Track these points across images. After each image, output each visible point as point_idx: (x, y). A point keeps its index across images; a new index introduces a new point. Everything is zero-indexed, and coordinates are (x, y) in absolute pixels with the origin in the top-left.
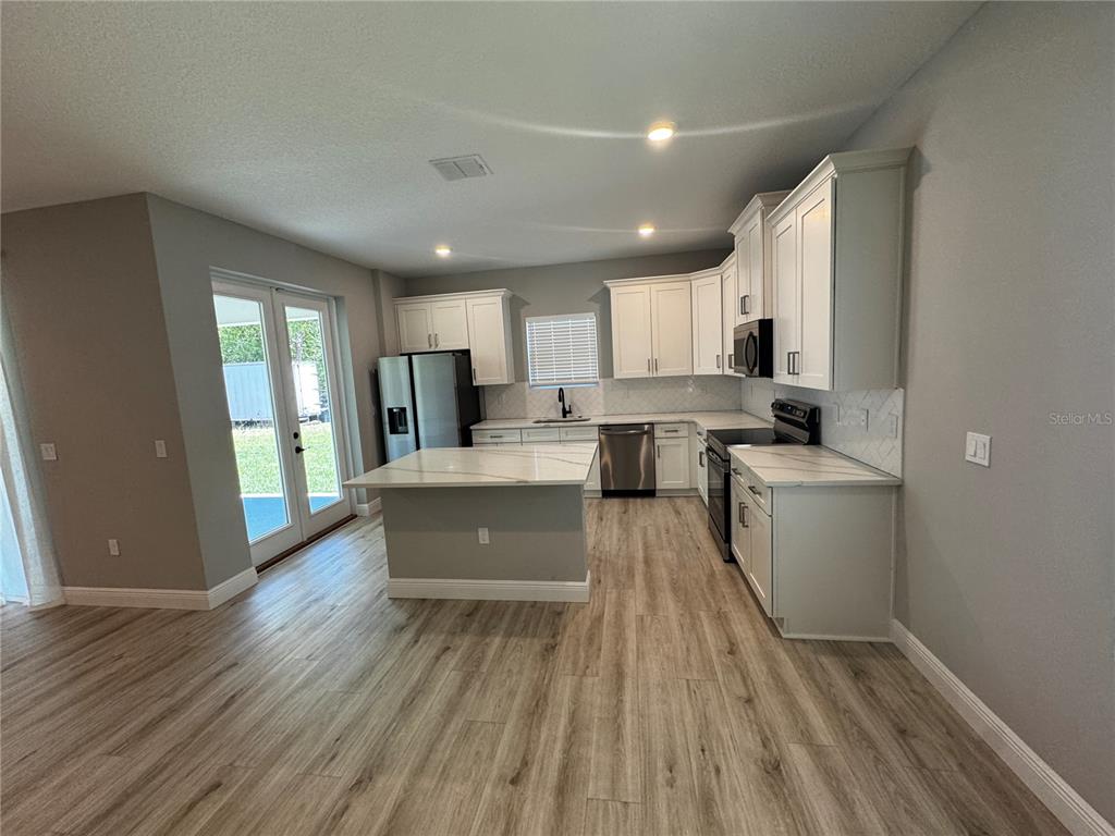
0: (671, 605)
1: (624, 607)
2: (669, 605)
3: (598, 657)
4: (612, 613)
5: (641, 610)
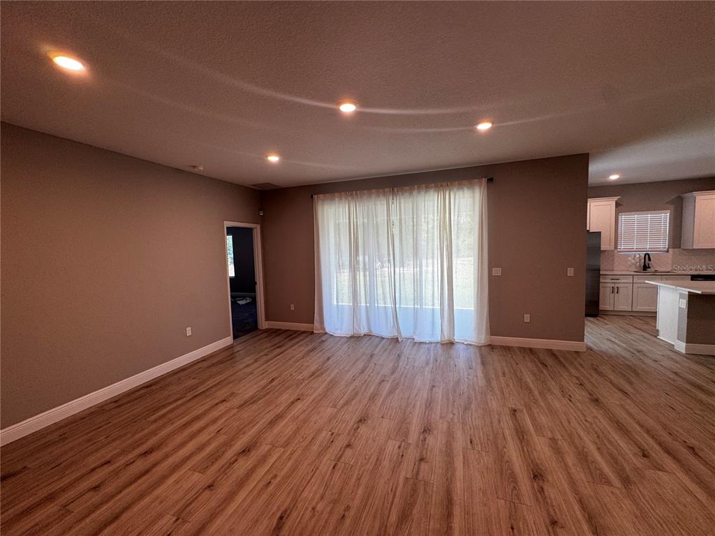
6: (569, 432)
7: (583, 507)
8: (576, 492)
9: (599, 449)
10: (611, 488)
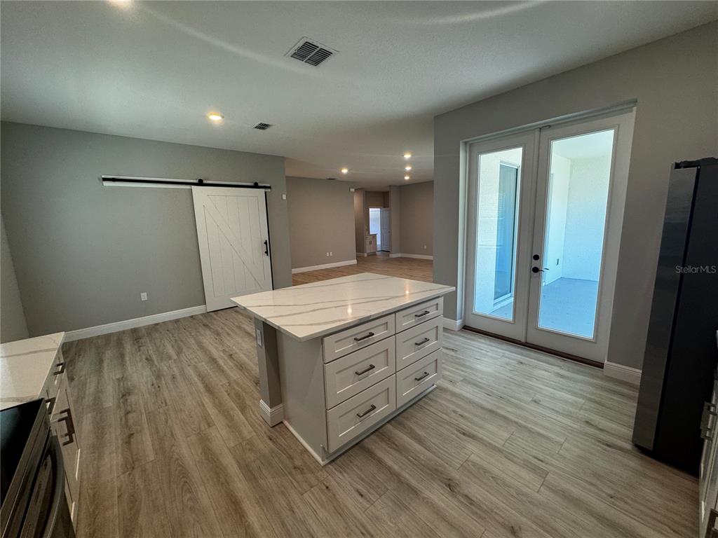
0: (185, 451)
1: (230, 427)
2: (187, 451)
3: (227, 391)
4: (236, 418)
5: (213, 432)
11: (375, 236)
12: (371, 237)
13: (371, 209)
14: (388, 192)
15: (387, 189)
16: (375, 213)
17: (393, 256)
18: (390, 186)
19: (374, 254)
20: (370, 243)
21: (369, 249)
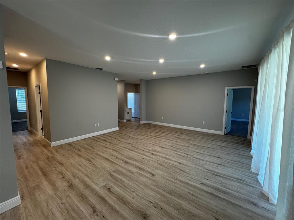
6: (133, 180)
7: (115, 163)
8: (118, 165)
9: (122, 180)
10: (112, 170)
11: (130, 109)
12: (128, 110)
13: (128, 94)
14: (140, 84)
15: (139, 82)
16: (131, 96)
17: (142, 122)
18: (141, 80)
19: (130, 120)
20: (128, 113)
21: (127, 117)
